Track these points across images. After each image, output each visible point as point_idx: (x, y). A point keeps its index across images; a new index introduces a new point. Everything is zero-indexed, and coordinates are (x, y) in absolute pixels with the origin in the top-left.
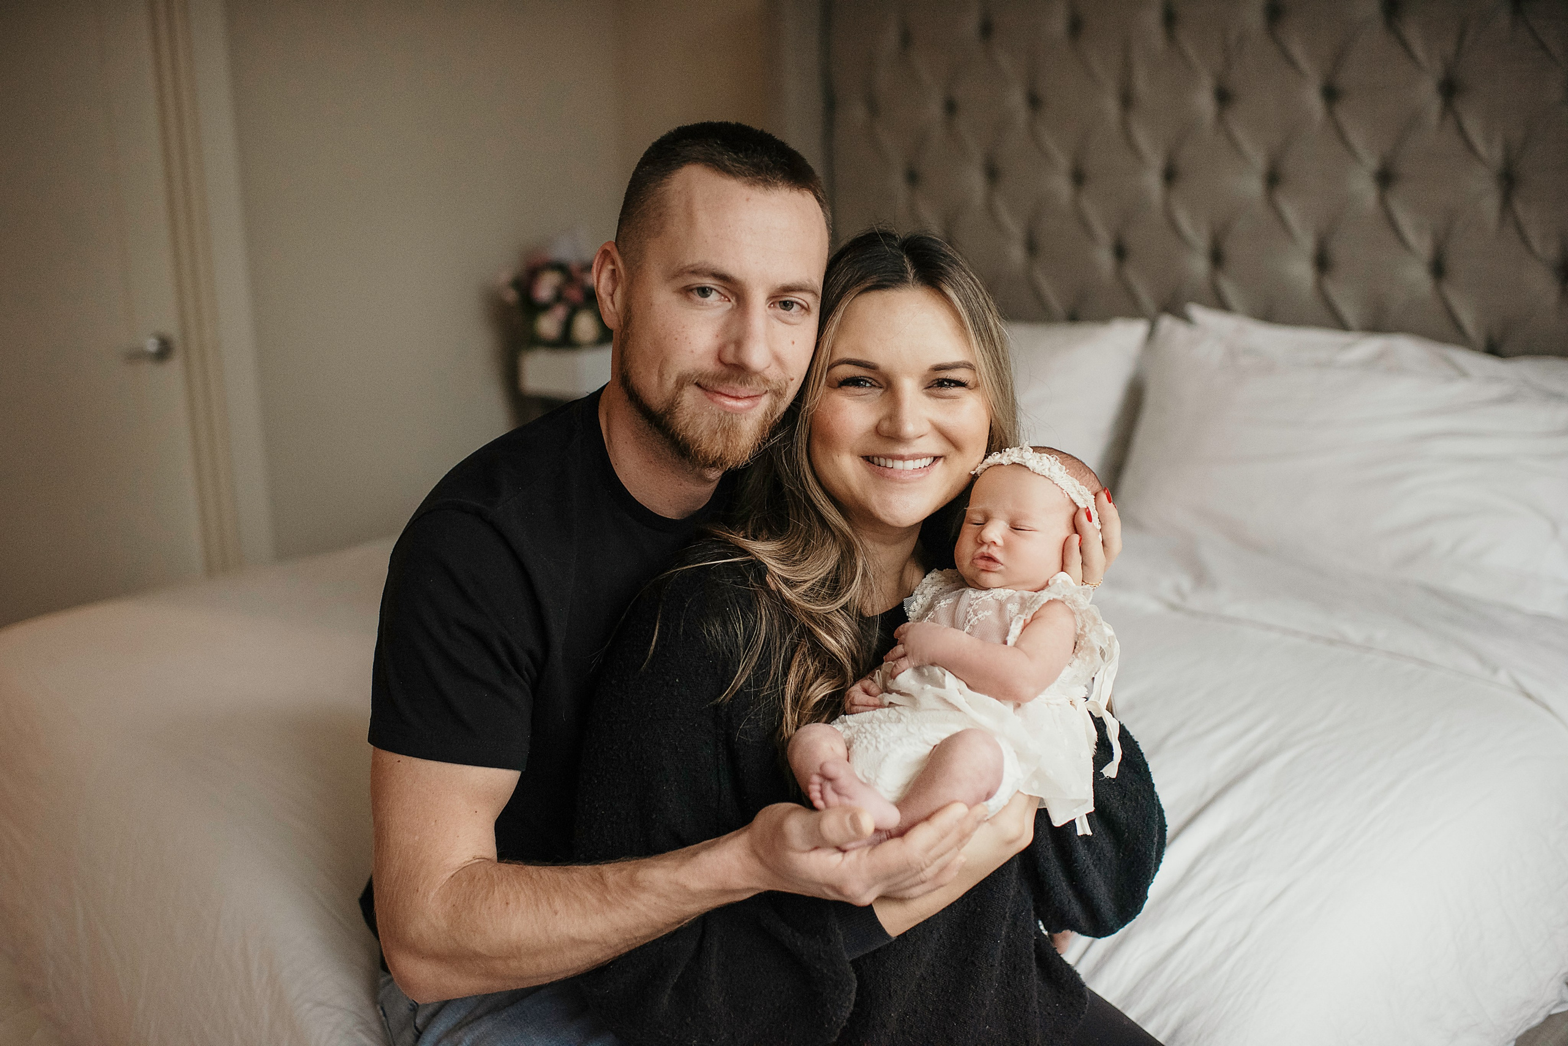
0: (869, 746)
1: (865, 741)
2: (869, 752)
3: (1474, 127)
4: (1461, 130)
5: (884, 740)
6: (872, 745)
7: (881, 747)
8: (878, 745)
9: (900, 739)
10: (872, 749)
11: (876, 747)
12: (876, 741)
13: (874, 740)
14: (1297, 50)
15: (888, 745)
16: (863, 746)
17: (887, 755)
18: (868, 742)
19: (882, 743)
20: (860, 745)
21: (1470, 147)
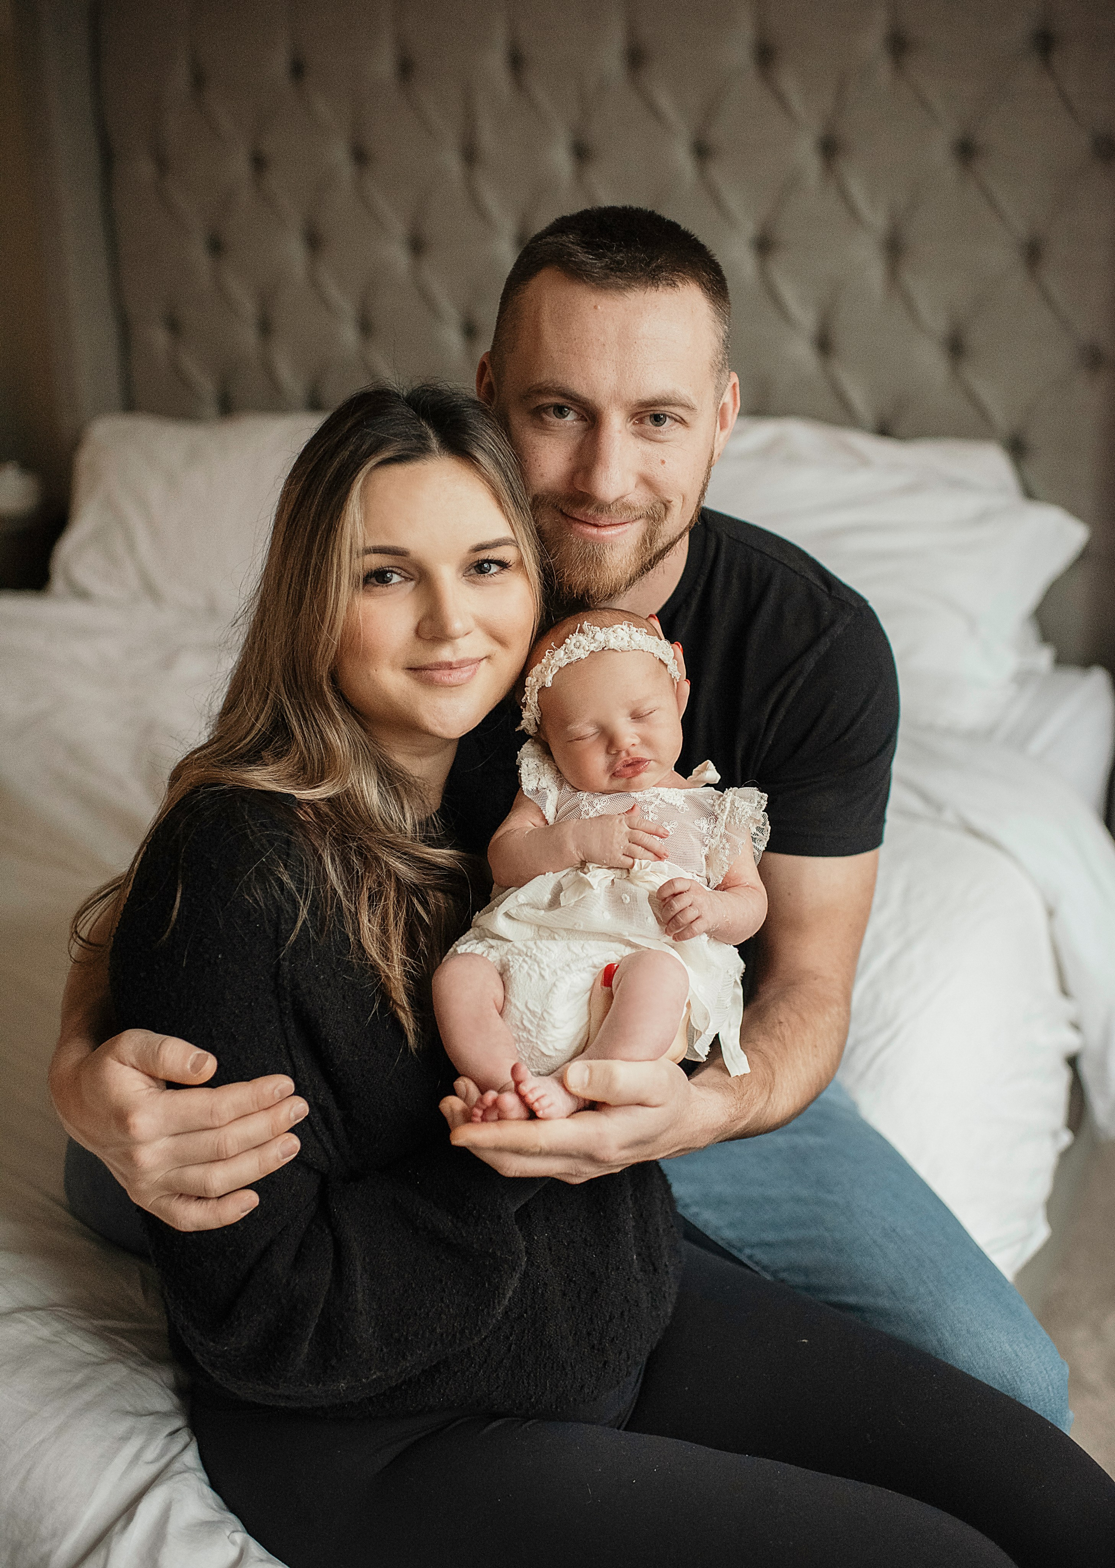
0: (531, 972)
1: (526, 966)
2: (533, 980)
3: (857, 189)
4: (844, 196)
5: (548, 966)
6: (535, 971)
7: (546, 974)
8: (543, 972)
9: (568, 965)
10: (536, 977)
11: (541, 974)
12: (539, 967)
13: (536, 964)
14: (664, 101)
15: (555, 972)
16: (524, 971)
17: (554, 985)
18: (530, 968)
19: (547, 970)
20: (520, 971)
21: (853, 212)
